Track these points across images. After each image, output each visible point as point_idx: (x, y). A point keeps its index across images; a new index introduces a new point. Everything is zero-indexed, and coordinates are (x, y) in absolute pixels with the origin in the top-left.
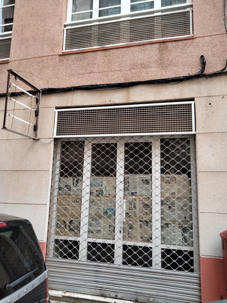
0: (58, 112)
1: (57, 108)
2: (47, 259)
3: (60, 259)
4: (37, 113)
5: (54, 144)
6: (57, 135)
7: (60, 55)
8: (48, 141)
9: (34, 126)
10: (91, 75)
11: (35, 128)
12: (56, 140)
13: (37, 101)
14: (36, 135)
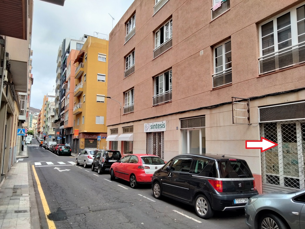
0: (260, 109)
1: (259, 107)
2: (263, 184)
3: (269, 184)
4: (248, 111)
5: (260, 126)
6: (260, 121)
7: (257, 78)
8: (256, 125)
9: (248, 118)
10: (275, 87)
11: (249, 119)
12: (260, 124)
13: (248, 105)
14: (249, 122)
